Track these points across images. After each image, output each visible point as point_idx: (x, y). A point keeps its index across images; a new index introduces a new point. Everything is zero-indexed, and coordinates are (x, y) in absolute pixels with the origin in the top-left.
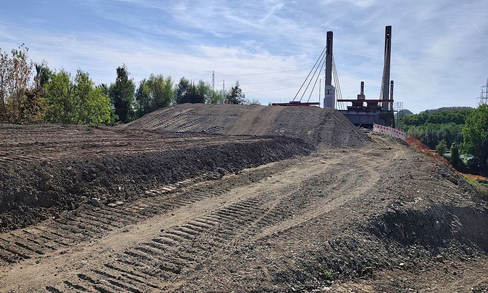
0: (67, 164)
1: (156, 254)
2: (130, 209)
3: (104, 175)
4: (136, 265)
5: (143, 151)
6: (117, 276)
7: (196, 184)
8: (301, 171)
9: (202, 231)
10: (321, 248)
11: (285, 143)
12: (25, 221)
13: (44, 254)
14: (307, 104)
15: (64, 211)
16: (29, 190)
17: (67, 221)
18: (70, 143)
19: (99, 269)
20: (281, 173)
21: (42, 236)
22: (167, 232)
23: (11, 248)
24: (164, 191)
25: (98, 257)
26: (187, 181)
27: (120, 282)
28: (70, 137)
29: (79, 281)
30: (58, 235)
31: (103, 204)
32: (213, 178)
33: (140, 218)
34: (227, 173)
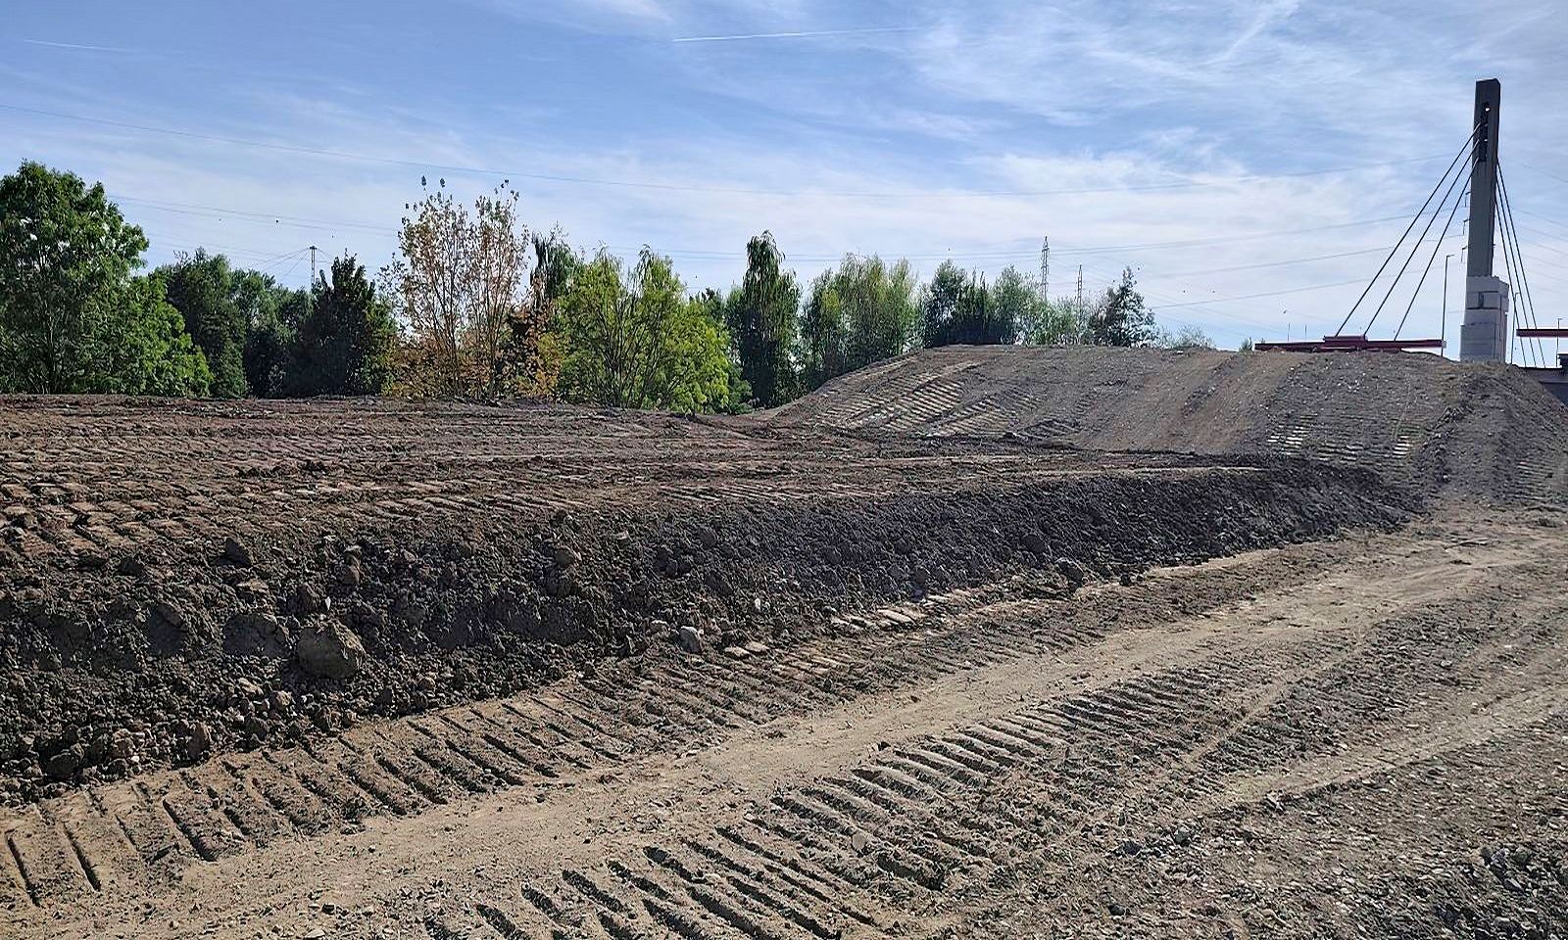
0: (617, 521)
1: (867, 817)
2: (788, 668)
3: (715, 560)
4: (808, 844)
5: (825, 492)
6: (754, 869)
7: (988, 608)
8: (1371, 587)
9: (1009, 763)
10: (1454, 873)
11: (1305, 483)
12: (509, 678)
13: (558, 776)
14: (1394, 346)
15: (609, 659)
16: (519, 590)
17: (615, 688)
18: (624, 461)
19: (703, 841)
20: (1291, 590)
21: (553, 727)
22: (898, 753)
23: (474, 750)
24: (887, 622)
25: (699, 804)
26: (959, 595)
27: (763, 889)
28: (621, 445)
29: (650, 868)
30: (592, 726)
31: (712, 645)
32: (1045, 592)
33: (815, 698)
34: (1091, 579)
